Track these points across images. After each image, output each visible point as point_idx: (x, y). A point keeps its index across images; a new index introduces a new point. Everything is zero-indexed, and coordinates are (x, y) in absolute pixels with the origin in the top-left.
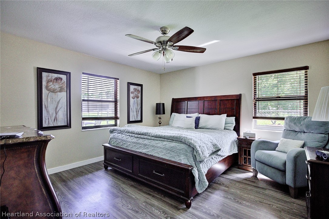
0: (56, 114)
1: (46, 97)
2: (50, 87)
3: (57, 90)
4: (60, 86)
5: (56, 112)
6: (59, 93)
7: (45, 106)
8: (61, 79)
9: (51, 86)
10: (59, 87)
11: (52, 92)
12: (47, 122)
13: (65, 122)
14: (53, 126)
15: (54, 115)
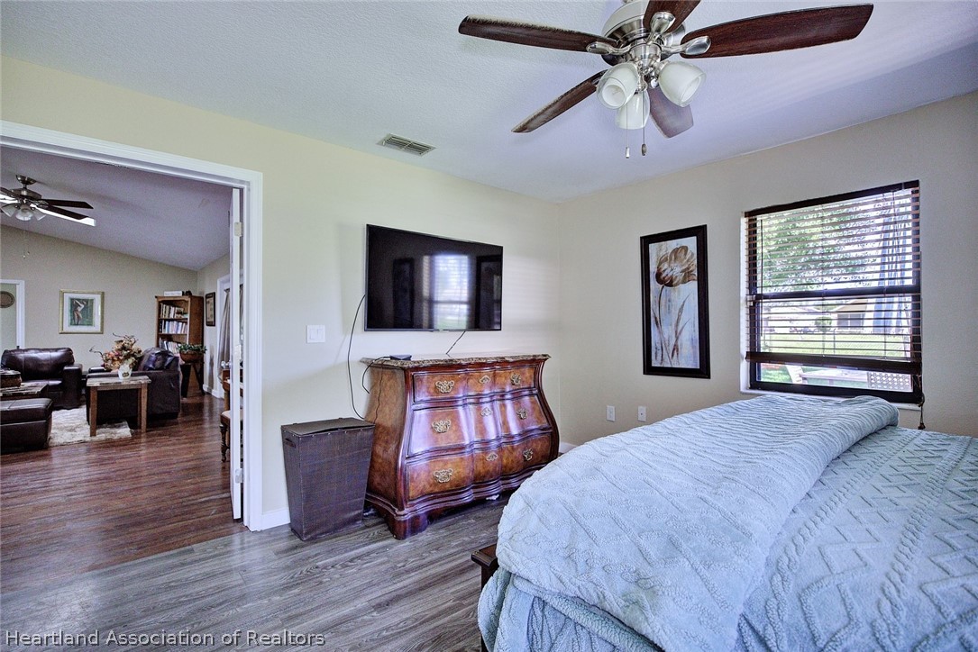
0: (677, 338)
1: (657, 299)
2: (664, 275)
3: (678, 279)
4: (684, 268)
5: (676, 332)
6: (682, 286)
7: (656, 318)
8: (685, 248)
9: (666, 273)
10: (682, 272)
11: (667, 285)
12: (659, 358)
13: (695, 361)
14: (669, 366)
15: (674, 339)
